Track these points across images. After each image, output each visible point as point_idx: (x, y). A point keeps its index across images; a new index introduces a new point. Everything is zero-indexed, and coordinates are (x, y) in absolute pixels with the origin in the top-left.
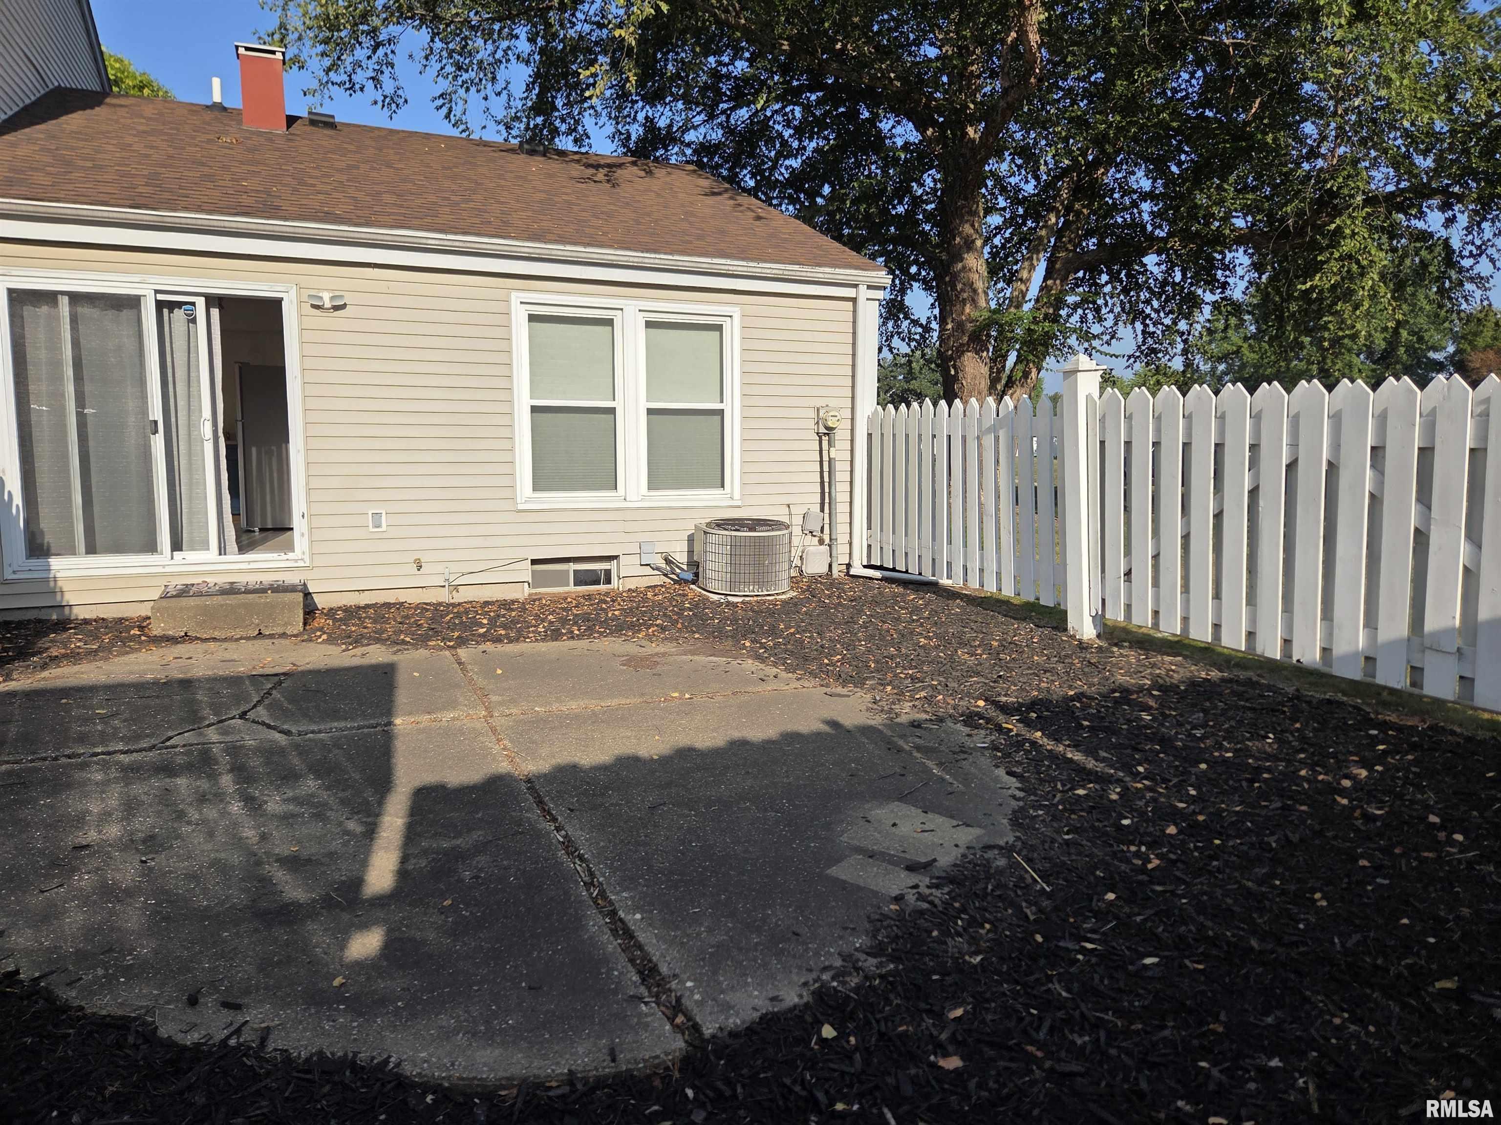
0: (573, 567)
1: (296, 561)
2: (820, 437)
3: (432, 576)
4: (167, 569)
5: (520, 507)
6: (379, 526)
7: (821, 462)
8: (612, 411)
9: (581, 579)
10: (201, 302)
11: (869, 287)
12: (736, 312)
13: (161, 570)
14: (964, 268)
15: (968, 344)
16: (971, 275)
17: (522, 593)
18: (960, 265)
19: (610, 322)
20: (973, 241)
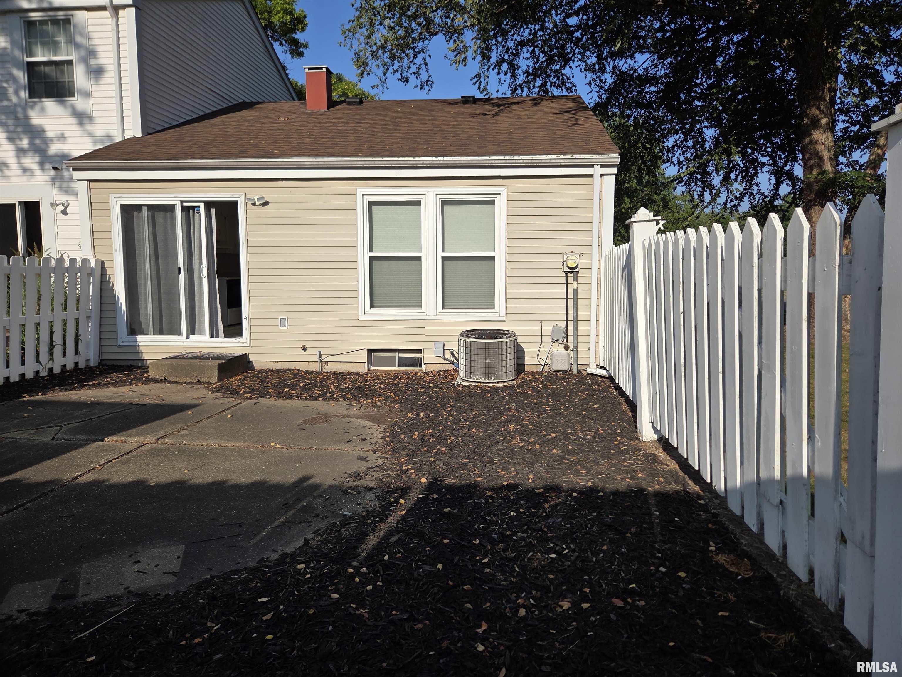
0: (396, 355)
1: (243, 343)
2: (566, 274)
3: (312, 356)
4: (185, 344)
5: (360, 317)
6: (284, 326)
7: (567, 291)
8: (419, 259)
9: (403, 362)
10: (202, 205)
11: (603, 166)
12: (503, 191)
13: (181, 344)
14: (811, 141)
15: (815, 200)
16: (817, 146)
17: (363, 369)
18: (807, 140)
19: (418, 203)
20: (819, 120)
